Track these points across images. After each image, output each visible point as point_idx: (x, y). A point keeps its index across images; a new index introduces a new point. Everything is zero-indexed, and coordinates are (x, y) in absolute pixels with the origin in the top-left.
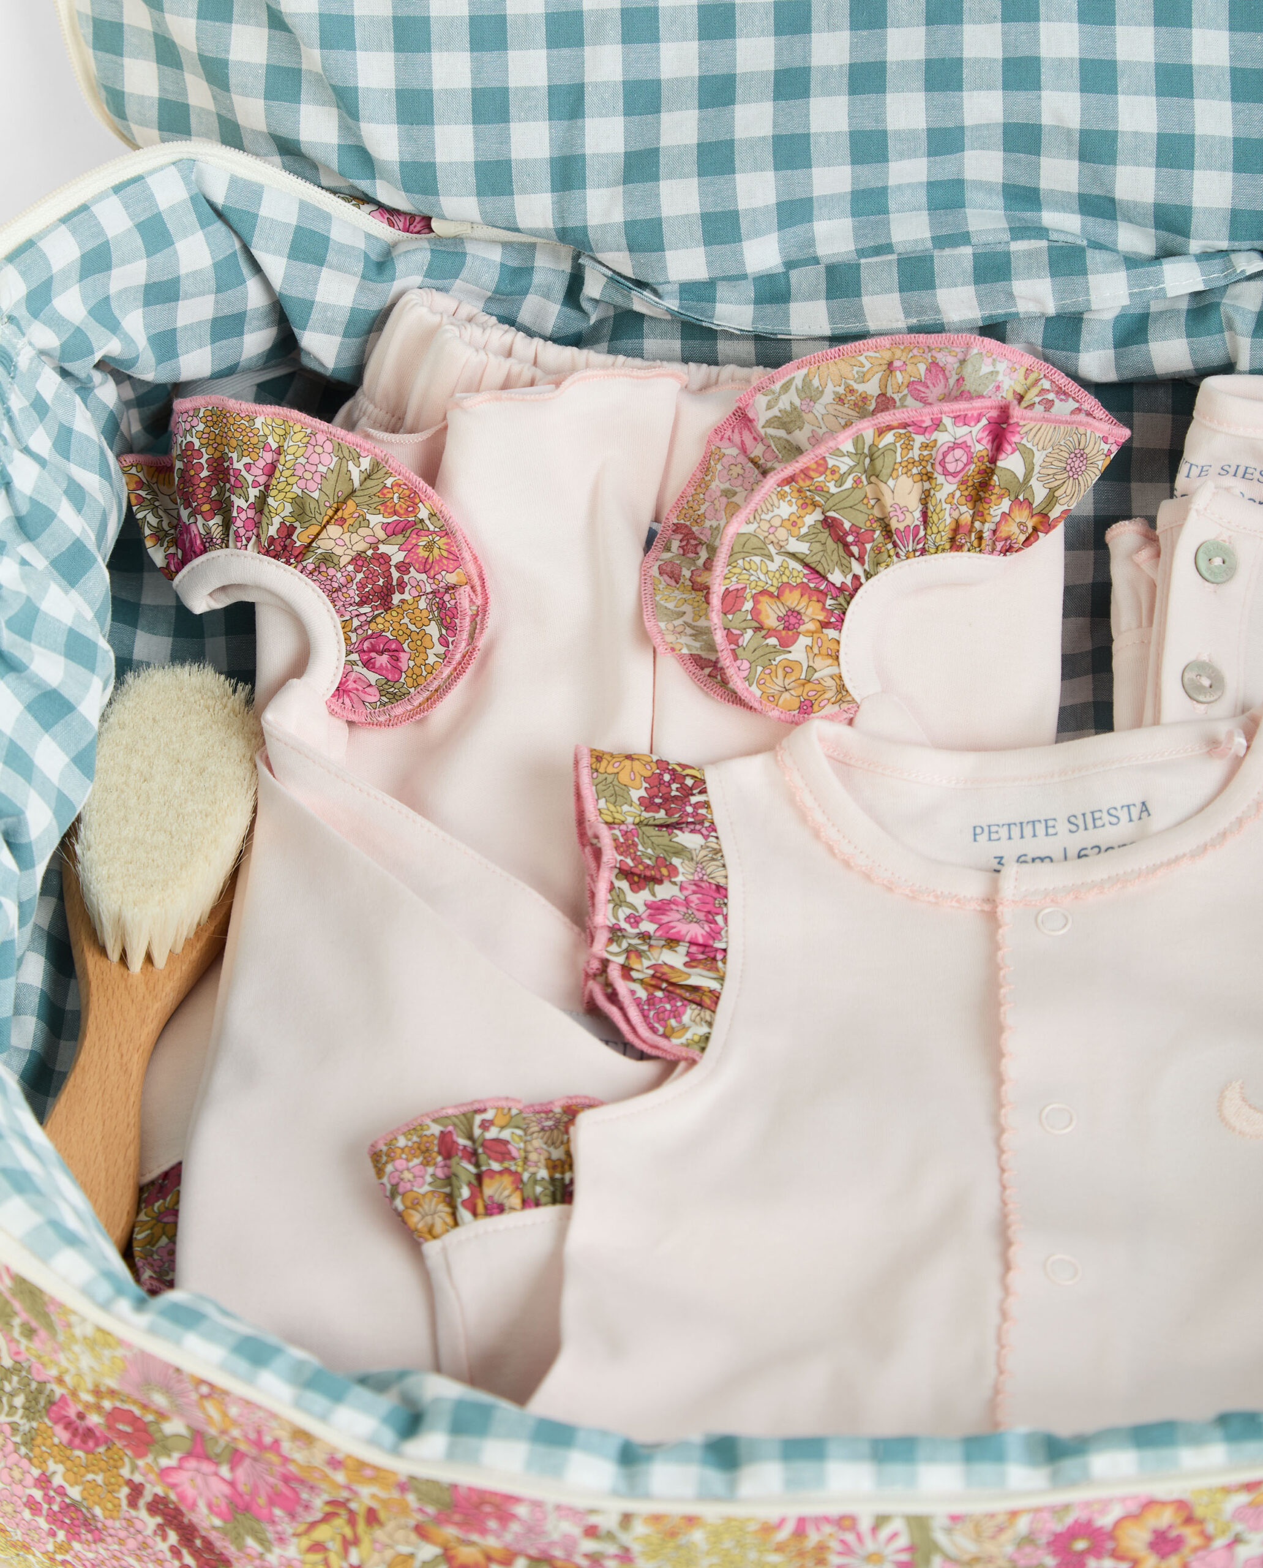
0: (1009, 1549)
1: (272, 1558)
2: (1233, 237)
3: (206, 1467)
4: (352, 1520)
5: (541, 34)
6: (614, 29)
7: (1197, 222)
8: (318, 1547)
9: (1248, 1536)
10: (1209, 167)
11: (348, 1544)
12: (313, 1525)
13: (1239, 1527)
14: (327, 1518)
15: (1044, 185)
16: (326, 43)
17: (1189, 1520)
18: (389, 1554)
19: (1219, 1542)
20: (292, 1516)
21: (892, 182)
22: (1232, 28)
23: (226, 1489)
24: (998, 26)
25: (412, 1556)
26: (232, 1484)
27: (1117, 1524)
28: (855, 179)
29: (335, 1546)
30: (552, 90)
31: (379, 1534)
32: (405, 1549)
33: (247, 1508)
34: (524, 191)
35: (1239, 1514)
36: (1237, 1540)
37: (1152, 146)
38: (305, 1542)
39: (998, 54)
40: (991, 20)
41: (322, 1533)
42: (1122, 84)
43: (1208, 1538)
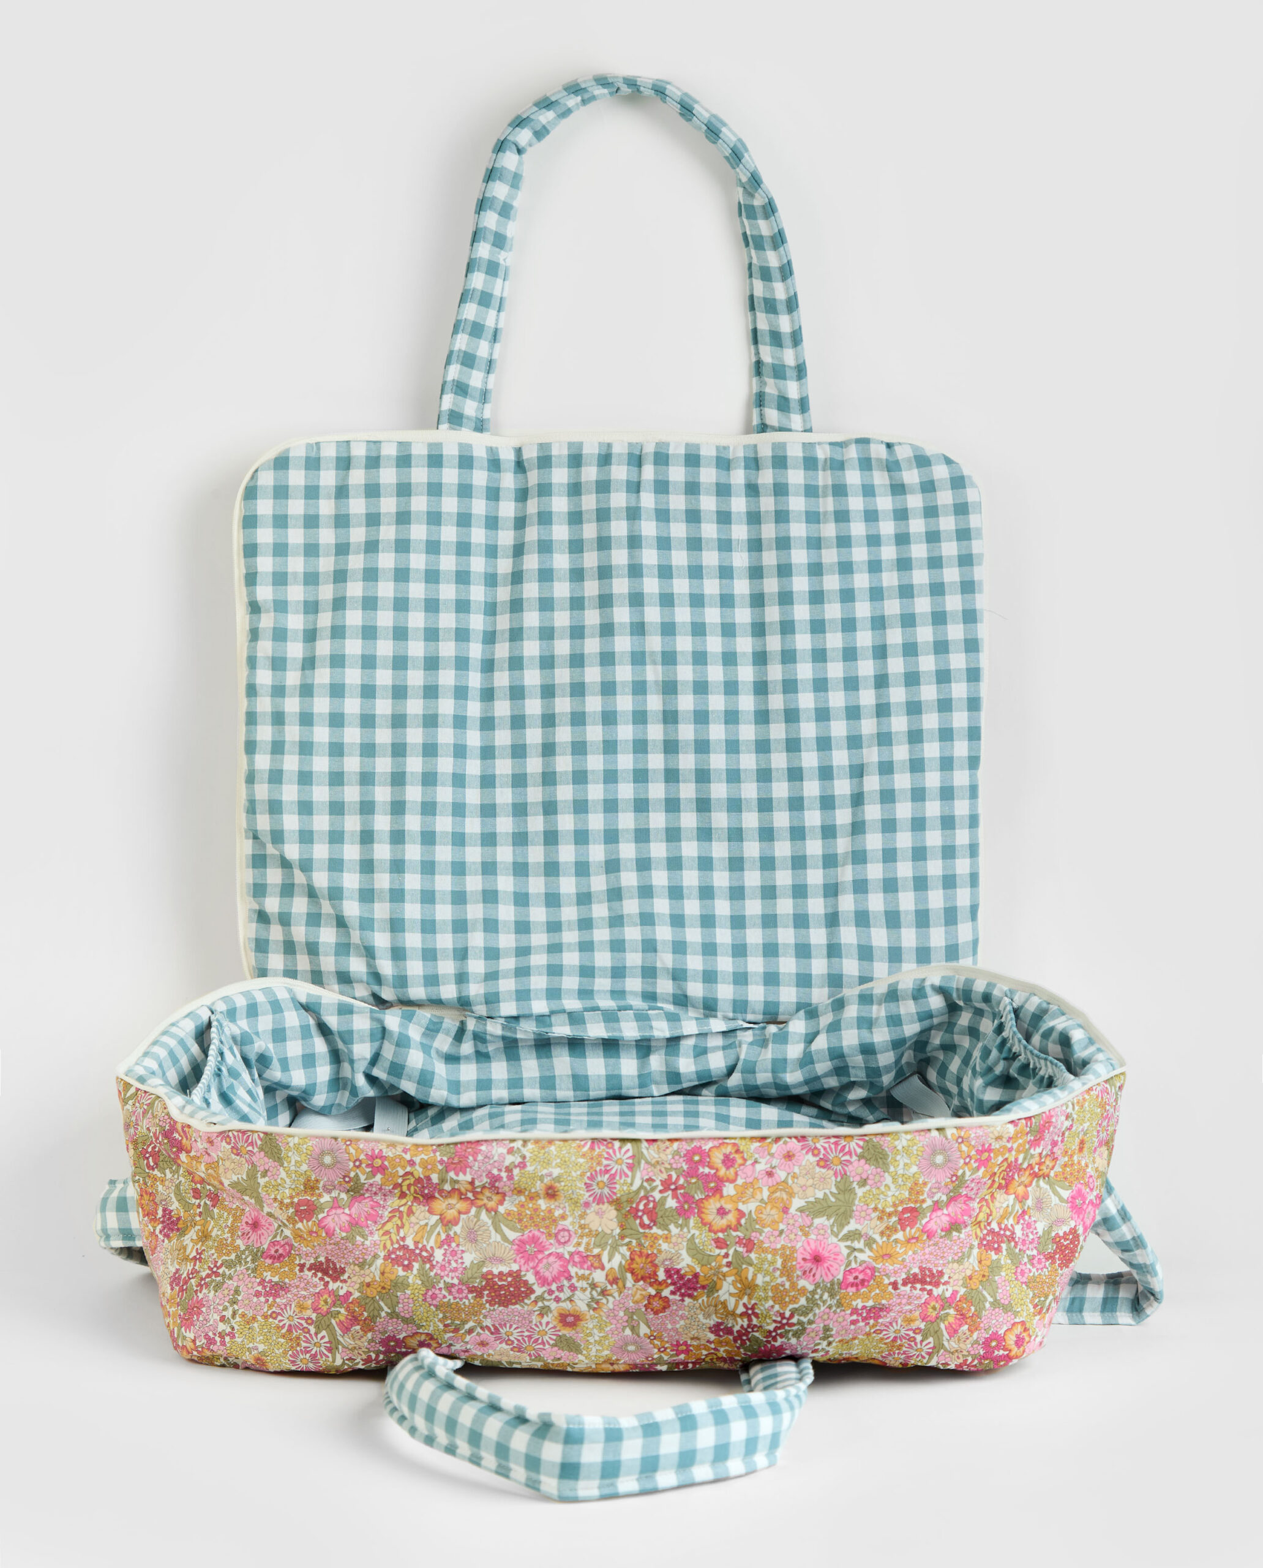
0: (670, 1157)
1: (367, 1243)
2: (734, 1011)
3: (339, 1211)
4: (401, 1218)
5: (450, 928)
6: (481, 926)
7: (720, 1005)
8: (387, 1233)
9: (760, 1160)
10: (723, 983)
11: (399, 1228)
12: (384, 1224)
13: (757, 1156)
14: (390, 1219)
15: (658, 991)
16: (362, 928)
17: (737, 1151)
18: (416, 1228)
19: (749, 1162)
20: (376, 1223)
21: (596, 988)
22: (732, 928)
23: (348, 1218)
24: (639, 927)
25: (427, 1224)
26: (350, 1215)
27: (710, 1150)
28: (580, 983)
29: (394, 1231)
30: (455, 950)
31: (413, 1219)
32: (423, 1223)
33: (357, 1223)
34: (444, 984)
35: (756, 1150)
36: (756, 1162)
37: (701, 975)
38: (381, 1232)
39: (640, 938)
40: (636, 925)
41: (388, 1227)
42: (689, 950)
43: (745, 1160)
